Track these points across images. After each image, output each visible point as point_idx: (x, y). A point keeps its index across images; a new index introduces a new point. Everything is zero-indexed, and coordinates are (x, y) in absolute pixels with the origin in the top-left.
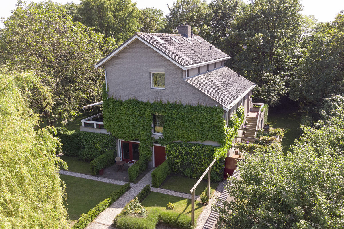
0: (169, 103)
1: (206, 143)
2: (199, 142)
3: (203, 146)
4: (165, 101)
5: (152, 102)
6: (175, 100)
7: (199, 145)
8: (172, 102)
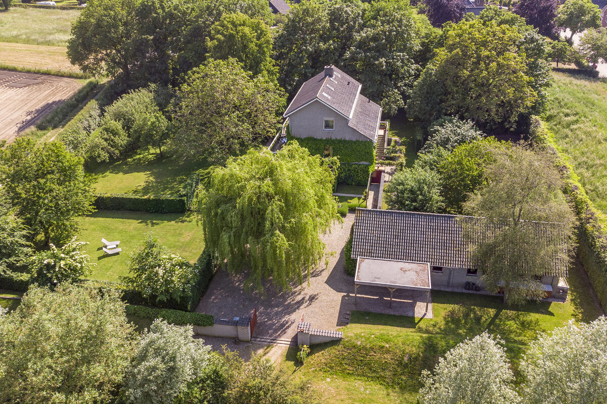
0: (336, 139)
1: (361, 163)
2: (357, 163)
3: (360, 165)
4: (333, 138)
5: (324, 138)
6: (341, 137)
7: (357, 164)
8: (339, 138)
